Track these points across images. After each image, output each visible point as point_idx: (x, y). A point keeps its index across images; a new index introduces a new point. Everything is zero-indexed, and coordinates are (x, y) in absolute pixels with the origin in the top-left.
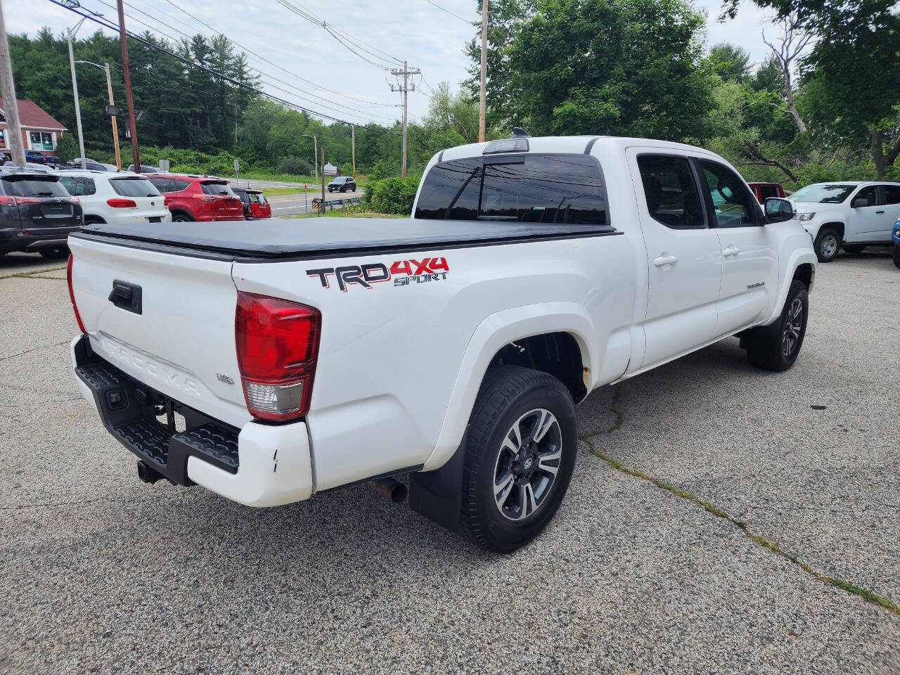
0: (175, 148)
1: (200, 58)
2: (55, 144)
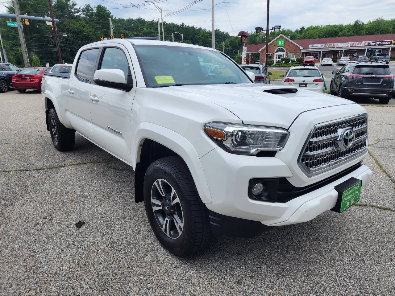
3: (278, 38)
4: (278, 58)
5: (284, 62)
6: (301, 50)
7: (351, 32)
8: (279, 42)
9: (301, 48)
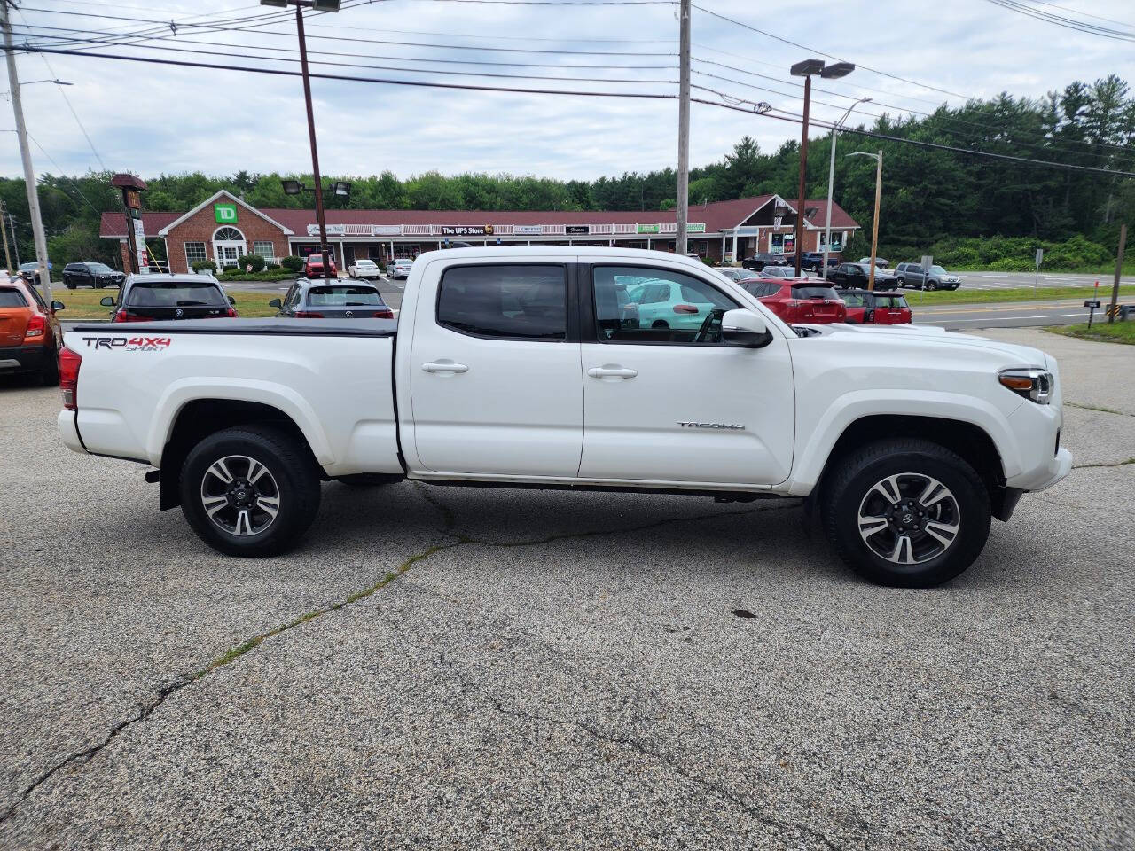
0: (1006, 237)
1: (1070, 114)
2: (844, 244)
3: (216, 201)
4: (227, 257)
5: (249, 268)
6: (289, 237)
7: (380, 198)
8: (220, 211)
9: (287, 231)
